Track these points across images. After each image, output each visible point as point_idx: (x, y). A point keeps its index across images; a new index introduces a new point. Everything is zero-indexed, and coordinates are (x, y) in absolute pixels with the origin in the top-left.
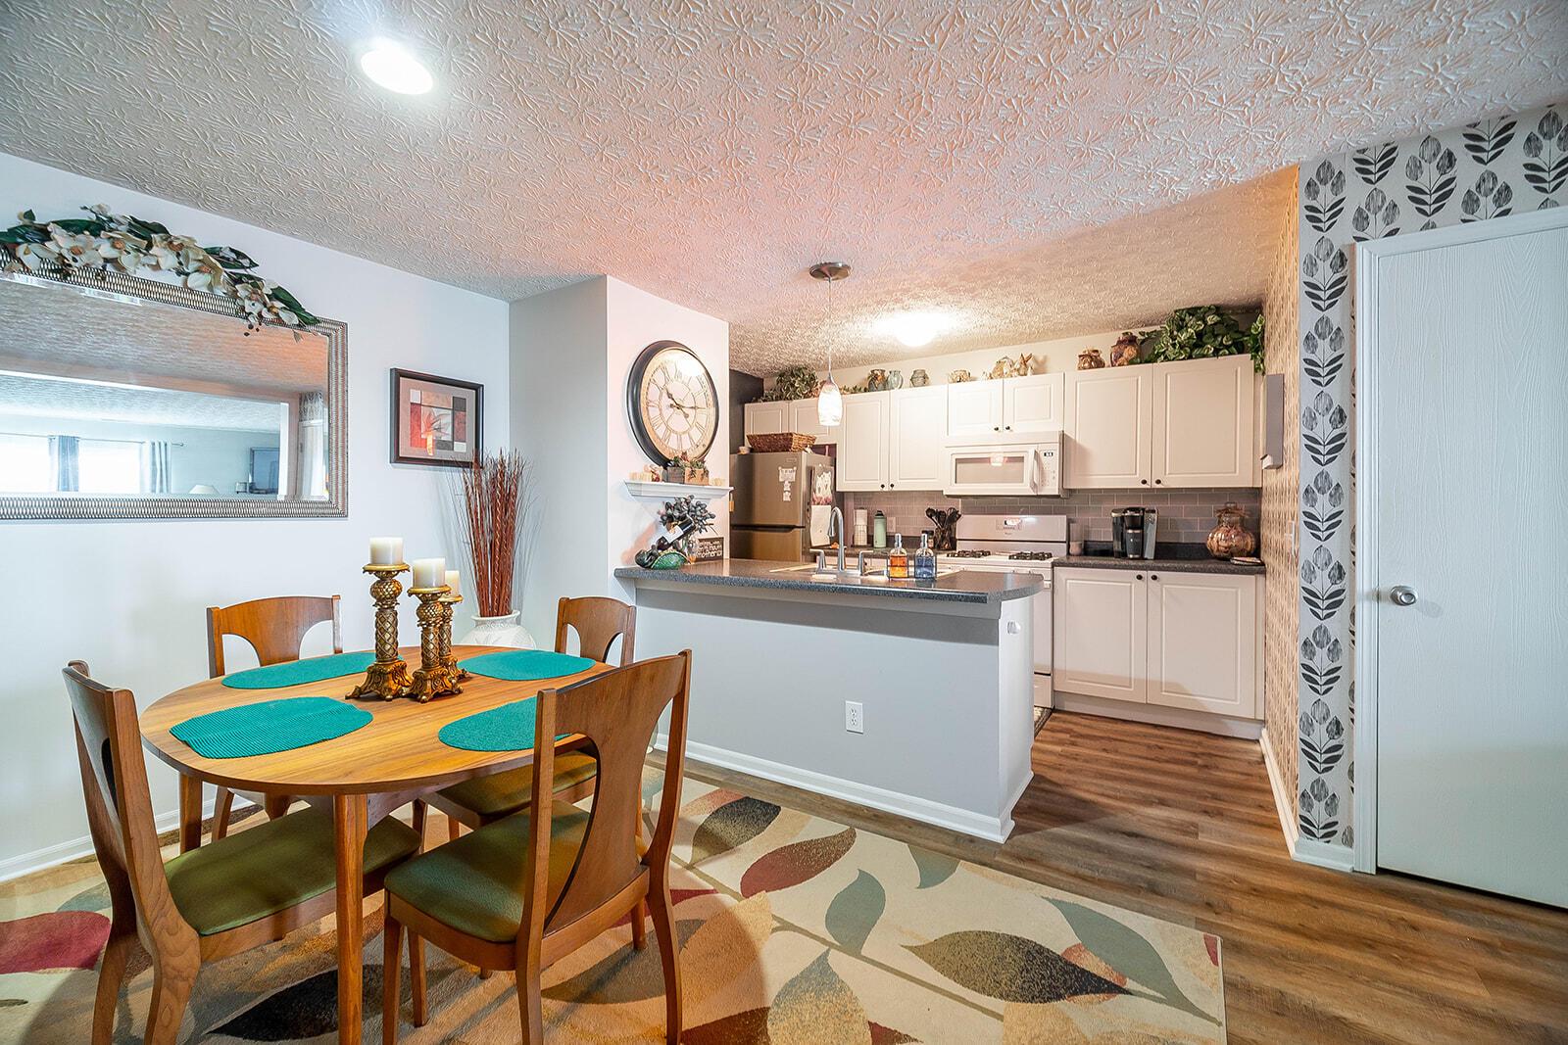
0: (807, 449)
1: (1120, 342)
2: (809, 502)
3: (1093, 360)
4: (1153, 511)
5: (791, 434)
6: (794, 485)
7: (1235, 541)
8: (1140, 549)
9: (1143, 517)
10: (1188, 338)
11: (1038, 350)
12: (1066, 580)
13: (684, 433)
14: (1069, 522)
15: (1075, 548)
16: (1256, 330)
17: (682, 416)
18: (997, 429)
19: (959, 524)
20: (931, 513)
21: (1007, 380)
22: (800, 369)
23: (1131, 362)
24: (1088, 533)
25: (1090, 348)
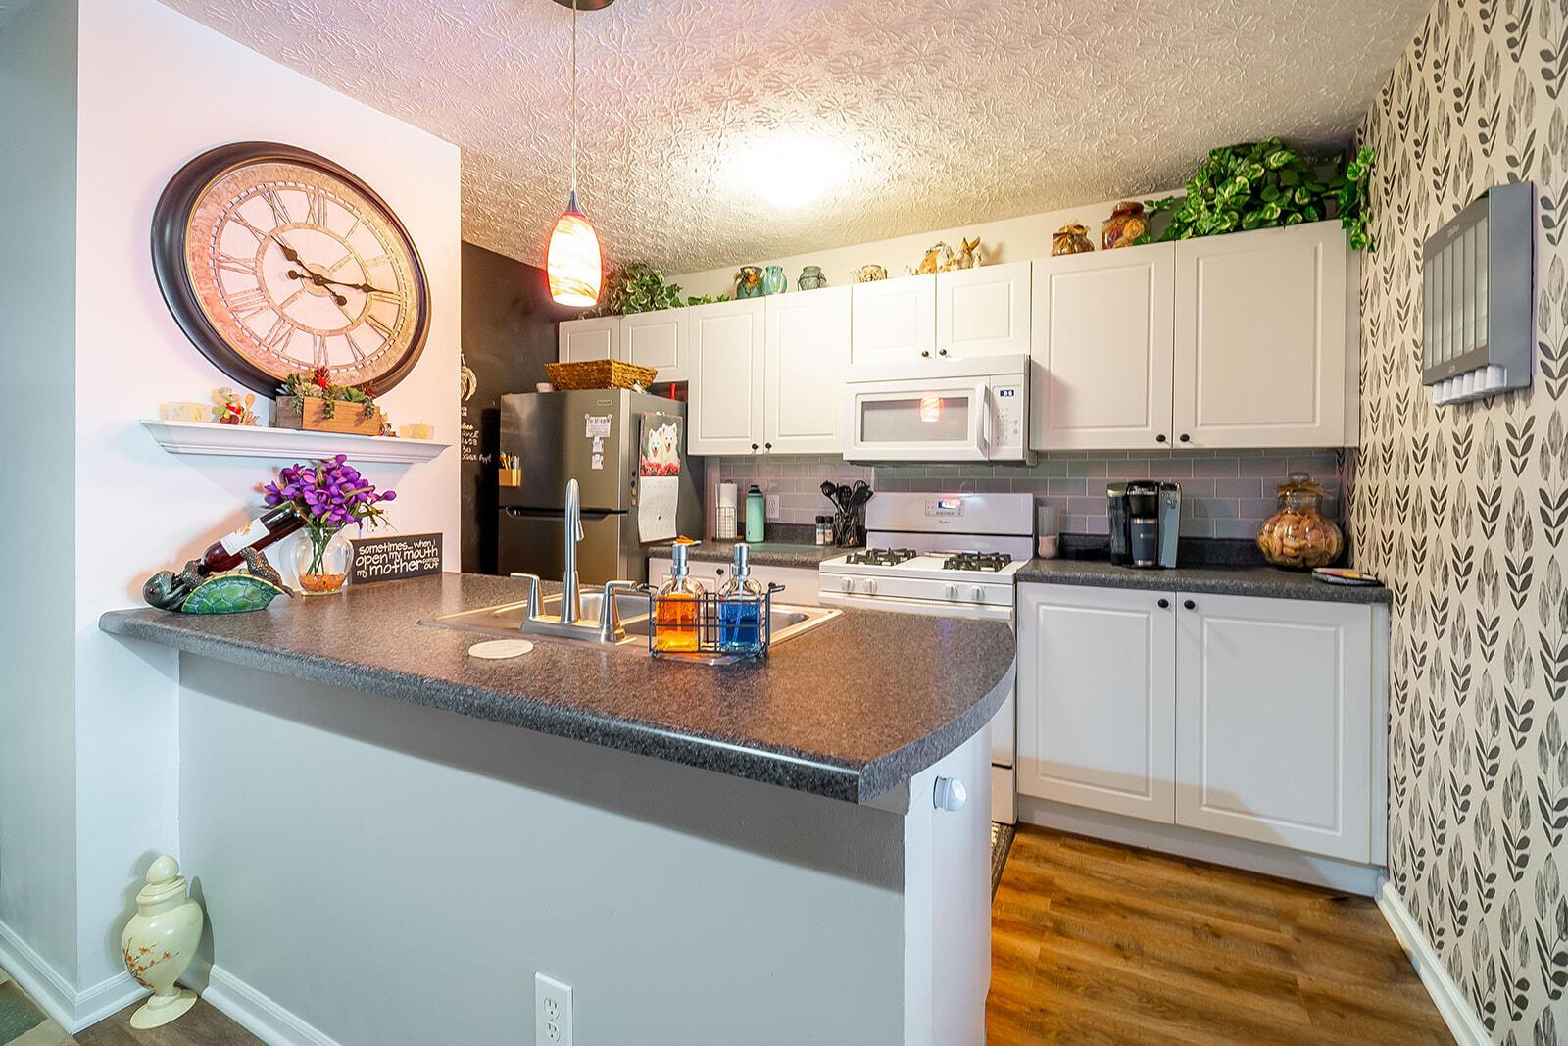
0: (636, 387)
1: (1117, 214)
2: (636, 471)
3: (1074, 241)
4: (1172, 487)
5: (608, 362)
6: (611, 443)
7: (1311, 538)
8: (1153, 550)
9: (1157, 497)
10: (1237, 194)
11: (989, 234)
12: (1038, 604)
13: (333, 333)
14: (1037, 504)
15: (1047, 547)
16: (1356, 174)
17: (330, 301)
18: (926, 354)
19: (869, 505)
20: (829, 488)
21: (941, 275)
22: (635, 267)
23: (1137, 242)
24: (1064, 520)
25: (1072, 223)
